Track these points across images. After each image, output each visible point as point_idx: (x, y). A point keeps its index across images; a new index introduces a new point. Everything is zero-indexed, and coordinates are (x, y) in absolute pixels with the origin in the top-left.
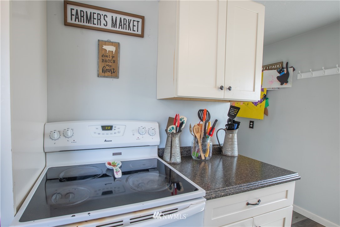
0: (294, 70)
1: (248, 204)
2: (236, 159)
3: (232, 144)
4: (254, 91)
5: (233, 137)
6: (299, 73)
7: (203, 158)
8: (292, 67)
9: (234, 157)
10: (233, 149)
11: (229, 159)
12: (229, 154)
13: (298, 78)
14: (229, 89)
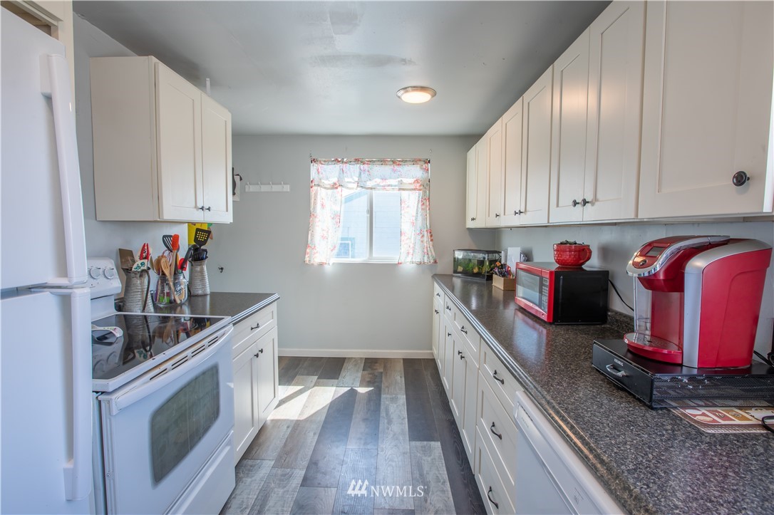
0: (241, 179)
1: (252, 329)
2: (208, 297)
3: (203, 279)
4: (227, 211)
5: (202, 269)
6: (247, 184)
7: (178, 302)
8: (238, 175)
9: (206, 295)
10: (204, 285)
11: (200, 299)
12: (200, 292)
13: (247, 190)
14: (209, 209)
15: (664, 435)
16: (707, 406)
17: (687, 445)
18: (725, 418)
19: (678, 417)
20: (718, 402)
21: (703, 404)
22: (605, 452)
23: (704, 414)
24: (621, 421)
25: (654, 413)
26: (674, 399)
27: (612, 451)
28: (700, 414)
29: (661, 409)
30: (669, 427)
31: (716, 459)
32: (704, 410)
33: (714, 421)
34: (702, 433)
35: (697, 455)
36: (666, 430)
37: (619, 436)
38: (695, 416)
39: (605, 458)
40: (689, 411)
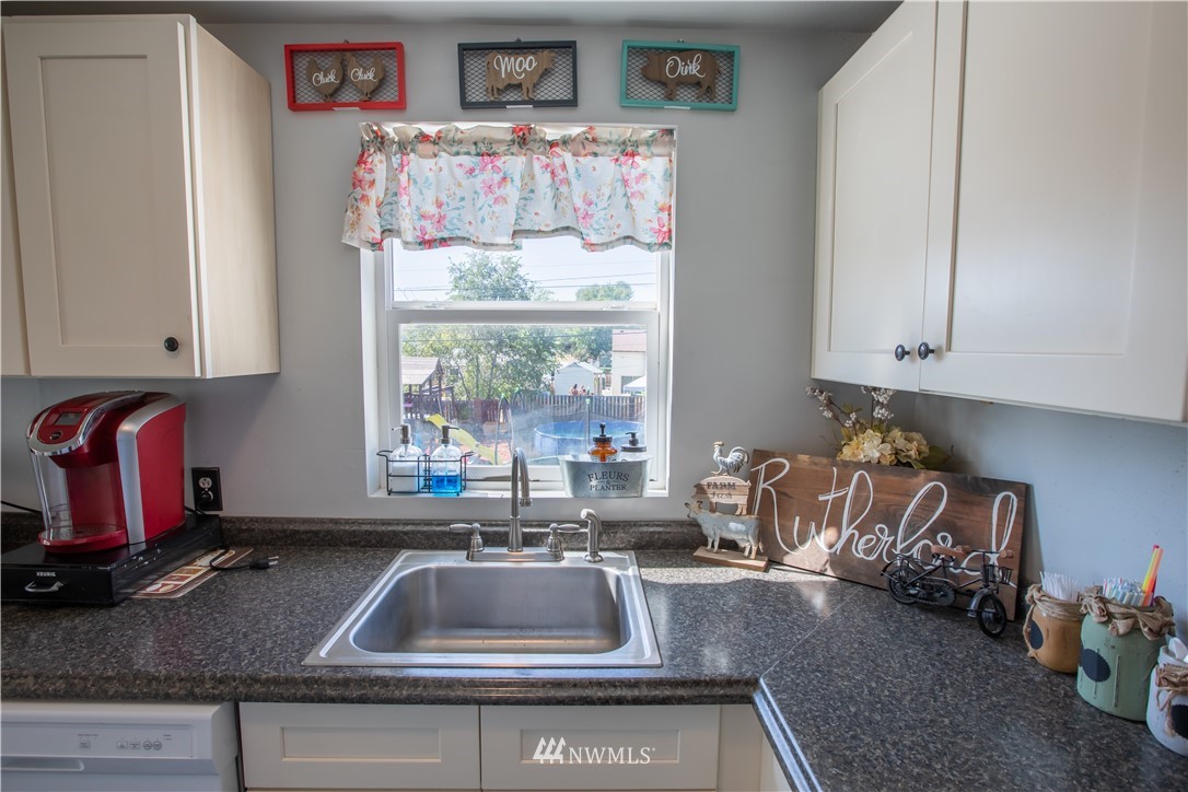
15: (145, 622)
16: (160, 577)
17: (171, 616)
18: (183, 579)
19: (143, 599)
20: (168, 569)
21: (155, 577)
22: (105, 669)
23: (164, 585)
24: (92, 635)
25: (118, 609)
26: (127, 586)
27: (111, 663)
28: (160, 587)
29: (122, 601)
30: (144, 612)
31: (200, 612)
32: (161, 582)
33: (176, 585)
34: (174, 601)
35: (185, 618)
36: (144, 616)
37: (104, 648)
38: (158, 590)
39: (109, 674)
40: (149, 590)
